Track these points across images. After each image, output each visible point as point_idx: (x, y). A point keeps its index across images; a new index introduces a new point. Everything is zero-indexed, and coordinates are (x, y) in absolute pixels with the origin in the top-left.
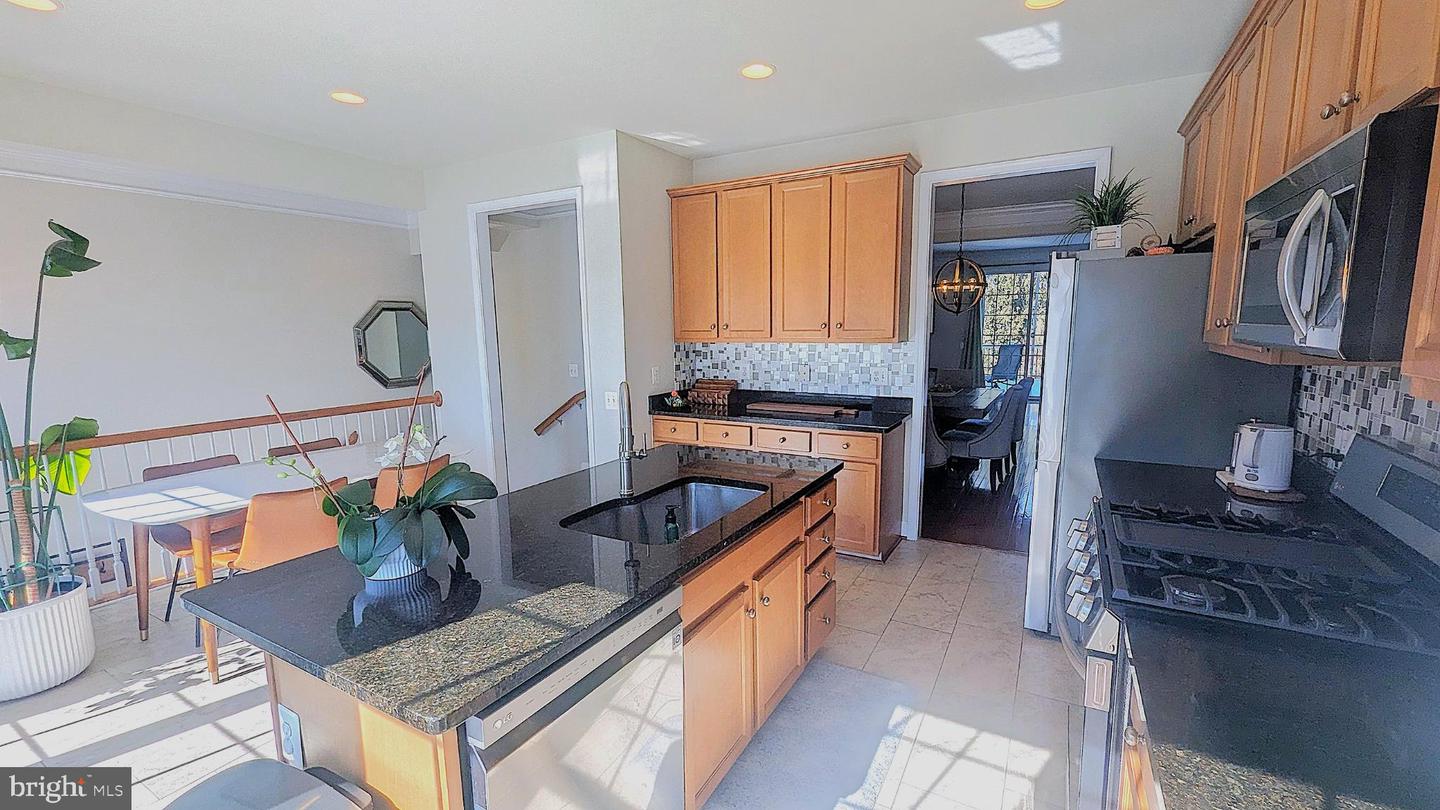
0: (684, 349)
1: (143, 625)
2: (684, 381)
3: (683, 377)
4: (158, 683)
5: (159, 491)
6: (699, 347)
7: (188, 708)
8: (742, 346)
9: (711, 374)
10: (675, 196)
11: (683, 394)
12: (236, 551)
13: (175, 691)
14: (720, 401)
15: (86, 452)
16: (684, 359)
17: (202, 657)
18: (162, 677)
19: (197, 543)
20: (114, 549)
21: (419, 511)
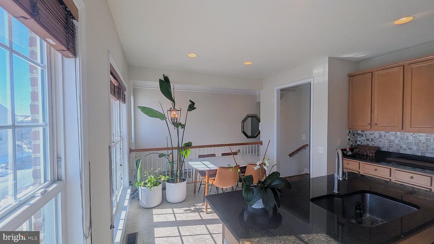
0: (353, 133)
1: (195, 193)
2: (352, 145)
3: (351, 143)
4: (196, 209)
5: (201, 161)
6: (359, 132)
7: (200, 219)
8: (383, 133)
9: (365, 143)
10: (351, 76)
11: (352, 149)
12: (214, 180)
13: (199, 212)
14: (371, 155)
15: (190, 149)
16: (352, 136)
17: (204, 205)
18: (197, 207)
19: (207, 176)
20: (191, 171)
21: (266, 188)
